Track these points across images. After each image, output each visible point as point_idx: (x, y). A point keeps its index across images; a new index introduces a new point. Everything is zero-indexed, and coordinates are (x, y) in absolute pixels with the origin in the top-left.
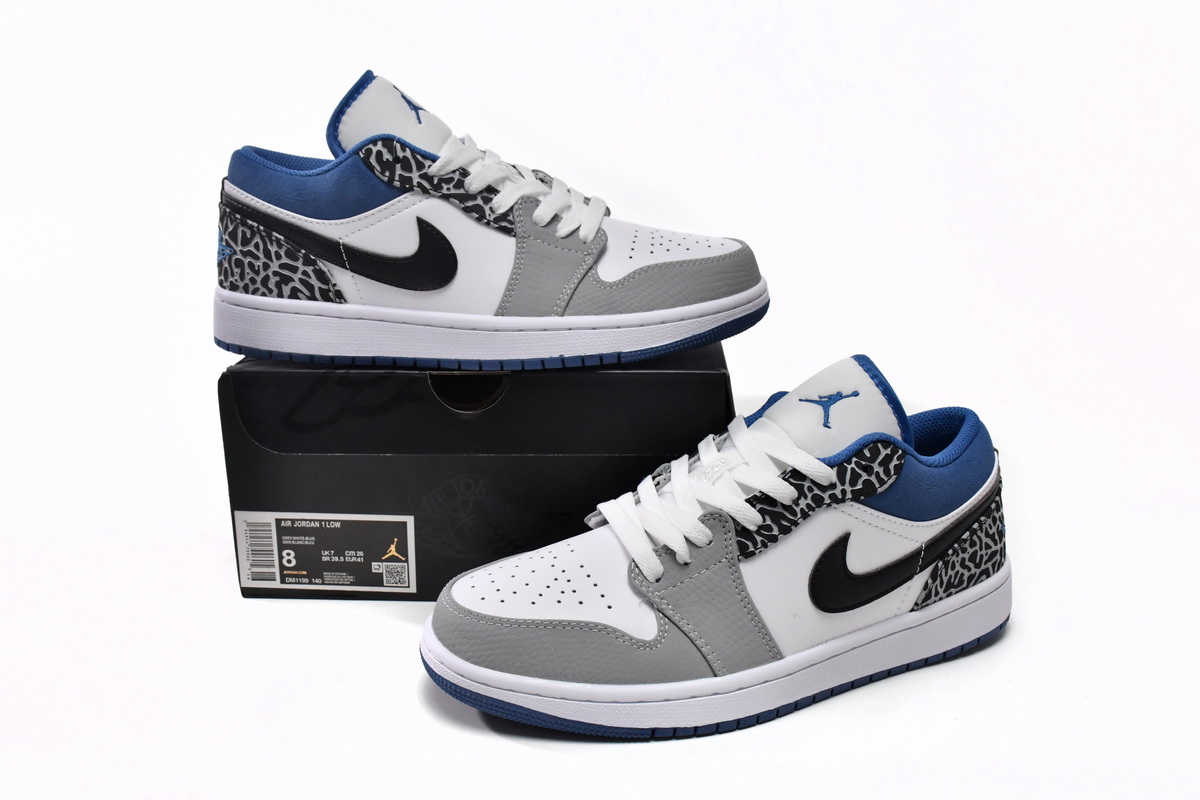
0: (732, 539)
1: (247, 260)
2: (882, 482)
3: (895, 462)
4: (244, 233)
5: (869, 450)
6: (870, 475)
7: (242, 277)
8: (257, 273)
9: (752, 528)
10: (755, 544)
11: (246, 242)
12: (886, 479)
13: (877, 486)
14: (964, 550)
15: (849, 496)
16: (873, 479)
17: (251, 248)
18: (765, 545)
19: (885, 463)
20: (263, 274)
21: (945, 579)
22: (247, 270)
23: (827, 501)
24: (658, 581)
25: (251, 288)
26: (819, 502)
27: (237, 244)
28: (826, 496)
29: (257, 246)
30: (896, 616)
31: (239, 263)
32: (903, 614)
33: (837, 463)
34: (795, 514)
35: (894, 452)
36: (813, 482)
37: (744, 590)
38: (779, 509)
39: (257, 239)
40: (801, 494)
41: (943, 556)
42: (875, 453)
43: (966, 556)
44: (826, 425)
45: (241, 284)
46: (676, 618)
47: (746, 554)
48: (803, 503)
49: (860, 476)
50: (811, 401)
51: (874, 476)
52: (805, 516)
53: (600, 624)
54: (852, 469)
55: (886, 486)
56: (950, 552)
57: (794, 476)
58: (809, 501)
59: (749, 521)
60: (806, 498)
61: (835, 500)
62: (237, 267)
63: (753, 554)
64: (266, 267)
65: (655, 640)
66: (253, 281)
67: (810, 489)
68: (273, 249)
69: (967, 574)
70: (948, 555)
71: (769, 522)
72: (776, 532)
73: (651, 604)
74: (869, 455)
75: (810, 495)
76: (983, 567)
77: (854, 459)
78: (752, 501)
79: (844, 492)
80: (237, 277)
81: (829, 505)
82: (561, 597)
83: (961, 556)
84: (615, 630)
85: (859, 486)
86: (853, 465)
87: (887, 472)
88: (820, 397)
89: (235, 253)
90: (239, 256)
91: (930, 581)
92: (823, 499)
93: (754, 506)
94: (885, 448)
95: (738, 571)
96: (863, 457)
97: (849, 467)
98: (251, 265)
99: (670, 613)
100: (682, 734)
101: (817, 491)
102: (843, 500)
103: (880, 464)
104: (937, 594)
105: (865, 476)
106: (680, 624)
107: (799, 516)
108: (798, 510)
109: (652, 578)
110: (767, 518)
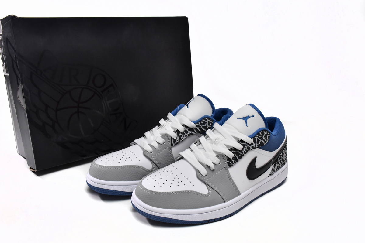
0: (226, 162)
2: (265, 142)
3: (268, 136)
5: (261, 133)
6: (262, 140)
9: (231, 158)
10: (232, 162)
12: (266, 141)
13: (264, 143)
14: (281, 158)
15: (257, 146)
16: (263, 141)
18: (235, 163)
19: (266, 136)
21: (277, 166)
23: (251, 148)
24: (206, 176)
26: (249, 149)
28: (251, 147)
30: (265, 178)
32: (267, 178)
33: (253, 137)
34: (243, 153)
35: (268, 133)
36: (247, 143)
37: (230, 176)
38: (238, 152)
40: (244, 147)
41: (277, 160)
42: (263, 133)
43: (281, 159)
44: (247, 126)
46: (213, 187)
47: (230, 166)
48: (245, 149)
49: (260, 140)
50: (241, 119)
51: (263, 140)
52: (245, 153)
53: (192, 191)
54: (257, 138)
55: (266, 143)
56: (278, 159)
57: (242, 142)
58: (246, 149)
59: (230, 156)
60: (245, 148)
61: (253, 148)
63: (232, 165)
65: (208, 194)
67: (246, 145)
69: (281, 164)
70: (278, 160)
71: (235, 156)
72: (238, 158)
73: (205, 183)
74: (261, 134)
75: (246, 147)
76: (284, 162)
77: (257, 136)
78: (231, 150)
79: (255, 145)
81: (252, 149)
82: (178, 184)
83: (280, 159)
84: (197, 192)
85: (259, 143)
86: (257, 137)
87: (266, 139)
88: (243, 117)
91: (274, 168)
92: (250, 148)
93: (231, 151)
94: (265, 132)
95: (228, 171)
96: (260, 135)
97: (256, 138)
99: (211, 185)
100: (216, 220)
101: (248, 146)
102: (255, 148)
103: (264, 137)
104: (275, 171)
105: (261, 141)
106: (214, 188)
107: (244, 153)
108: (243, 151)
109: (204, 175)
110: (235, 154)
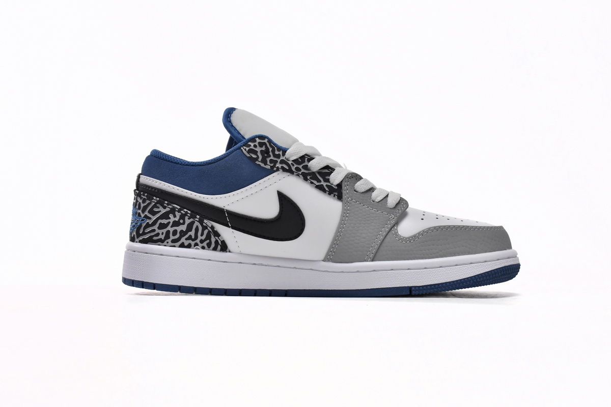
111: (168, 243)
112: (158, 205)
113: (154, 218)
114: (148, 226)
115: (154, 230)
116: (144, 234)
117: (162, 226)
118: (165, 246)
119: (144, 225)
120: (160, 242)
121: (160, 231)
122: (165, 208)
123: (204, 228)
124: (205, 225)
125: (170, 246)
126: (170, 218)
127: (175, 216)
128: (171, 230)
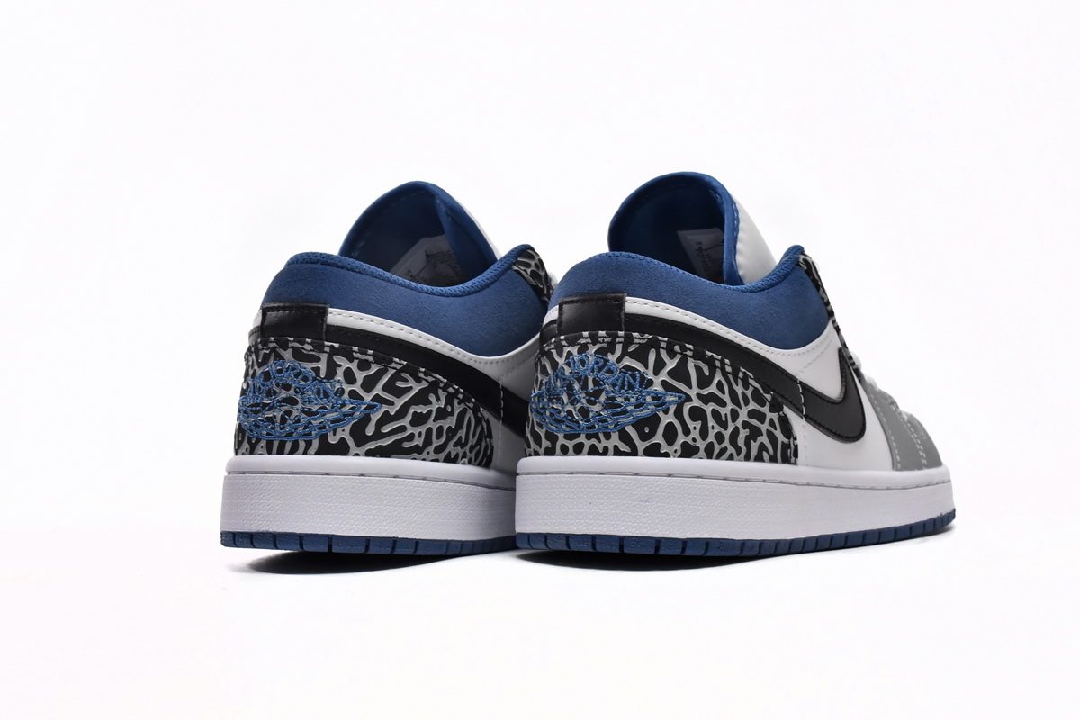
1: (709, 408)
4: (698, 369)
7: (704, 433)
8: (724, 425)
11: (704, 382)
17: (713, 389)
20: (731, 427)
22: (711, 422)
25: (717, 448)
27: (690, 387)
29: (720, 386)
31: (697, 414)
39: (718, 377)
45: (701, 444)
62: (694, 419)
64: (735, 415)
66: (720, 437)
68: (739, 389)
80: (695, 434)
89: (689, 399)
90: (696, 403)
98: (716, 414)
111: (428, 453)
112: (404, 375)
113: (399, 402)
114: (386, 418)
115: (402, 429)
116: (378, 435)
117: (419, 420)
118: (424, 460)
119: (375, 417)
120: (415, 452)
121: (416, 430)
122: (418, 380)
123: (479, 421)
124: (480, 415)
125: (432, 460)
126: (430, 403)
127: (438, 399)
128: (435, 426)
